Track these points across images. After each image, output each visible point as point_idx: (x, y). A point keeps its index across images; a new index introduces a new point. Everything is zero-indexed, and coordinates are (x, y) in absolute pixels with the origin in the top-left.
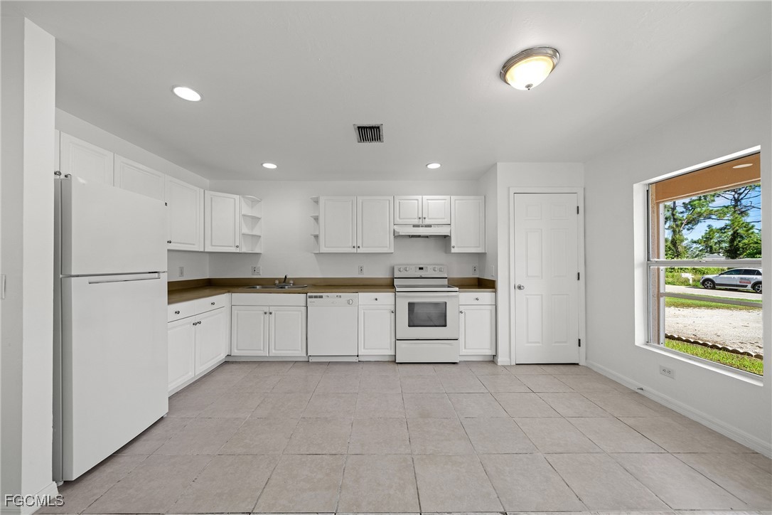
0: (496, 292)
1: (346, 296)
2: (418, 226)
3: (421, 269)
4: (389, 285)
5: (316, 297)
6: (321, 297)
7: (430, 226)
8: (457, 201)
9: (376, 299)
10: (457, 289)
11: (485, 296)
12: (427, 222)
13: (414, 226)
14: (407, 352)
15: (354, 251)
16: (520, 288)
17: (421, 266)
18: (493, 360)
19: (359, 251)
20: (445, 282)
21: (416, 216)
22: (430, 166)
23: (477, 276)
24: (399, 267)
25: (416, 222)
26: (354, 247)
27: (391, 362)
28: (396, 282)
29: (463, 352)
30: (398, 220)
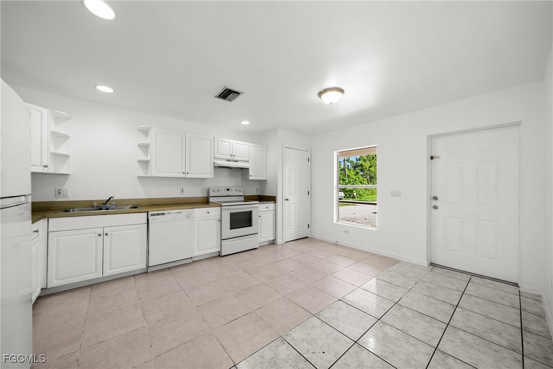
0: (275, 203)
1: (185, 212)
2: (229, 160)
3: (228, 190)
4: (205, 202)
5: (158, 214)
6: (164, 214)
7: (237, 161)
8: (253, 147)
9: (208, 213)
10: (258, 202)
11: (271, 205)
12: (236, 158)
13: (227, 160)
14: (228, 247)
15: (183, 176)
16: (287, 200)
17: (228, 188)
18: (273, 243)
19: (188, 176)
20: (242, 199)
21: (229, 154)
22: (242, 123)
23: (258, 194)
24: (214, 188)
25: (229, 157)
26: (184, 173)
27: (217, 256)
28: (211, 200)
29: (261, 240)
30: (217, 156)
